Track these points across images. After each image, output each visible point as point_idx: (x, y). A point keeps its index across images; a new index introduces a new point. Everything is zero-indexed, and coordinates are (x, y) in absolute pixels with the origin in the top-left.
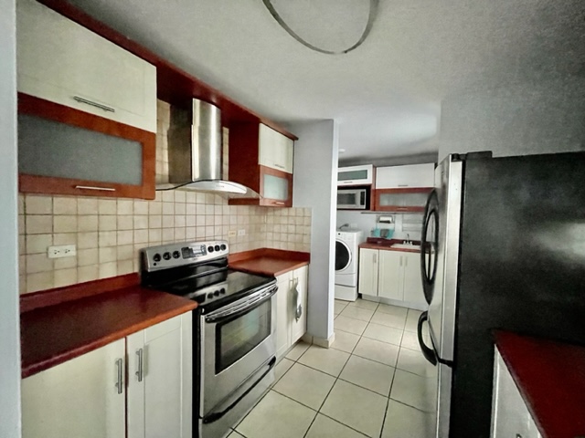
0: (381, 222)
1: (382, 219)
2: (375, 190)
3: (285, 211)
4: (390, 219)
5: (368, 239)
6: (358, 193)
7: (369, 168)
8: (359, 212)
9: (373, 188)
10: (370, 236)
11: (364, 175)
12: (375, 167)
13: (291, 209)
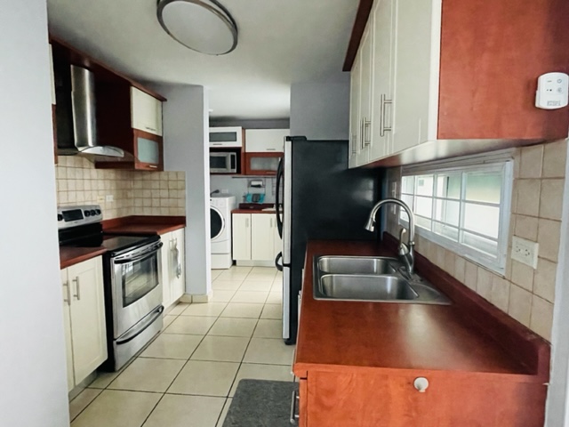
0: (253, 186)
1: (254, 183)
2: (245, 153)
3: (156, 176)
4: (260, 183)
5: (241, 205)
6: (228, 155)
7: (238, 130)
8: (229, 176)
9: (243, 151)
10: (242, 202)
11: (233, 137)
12: (244, 129)
13: (162, 173)
